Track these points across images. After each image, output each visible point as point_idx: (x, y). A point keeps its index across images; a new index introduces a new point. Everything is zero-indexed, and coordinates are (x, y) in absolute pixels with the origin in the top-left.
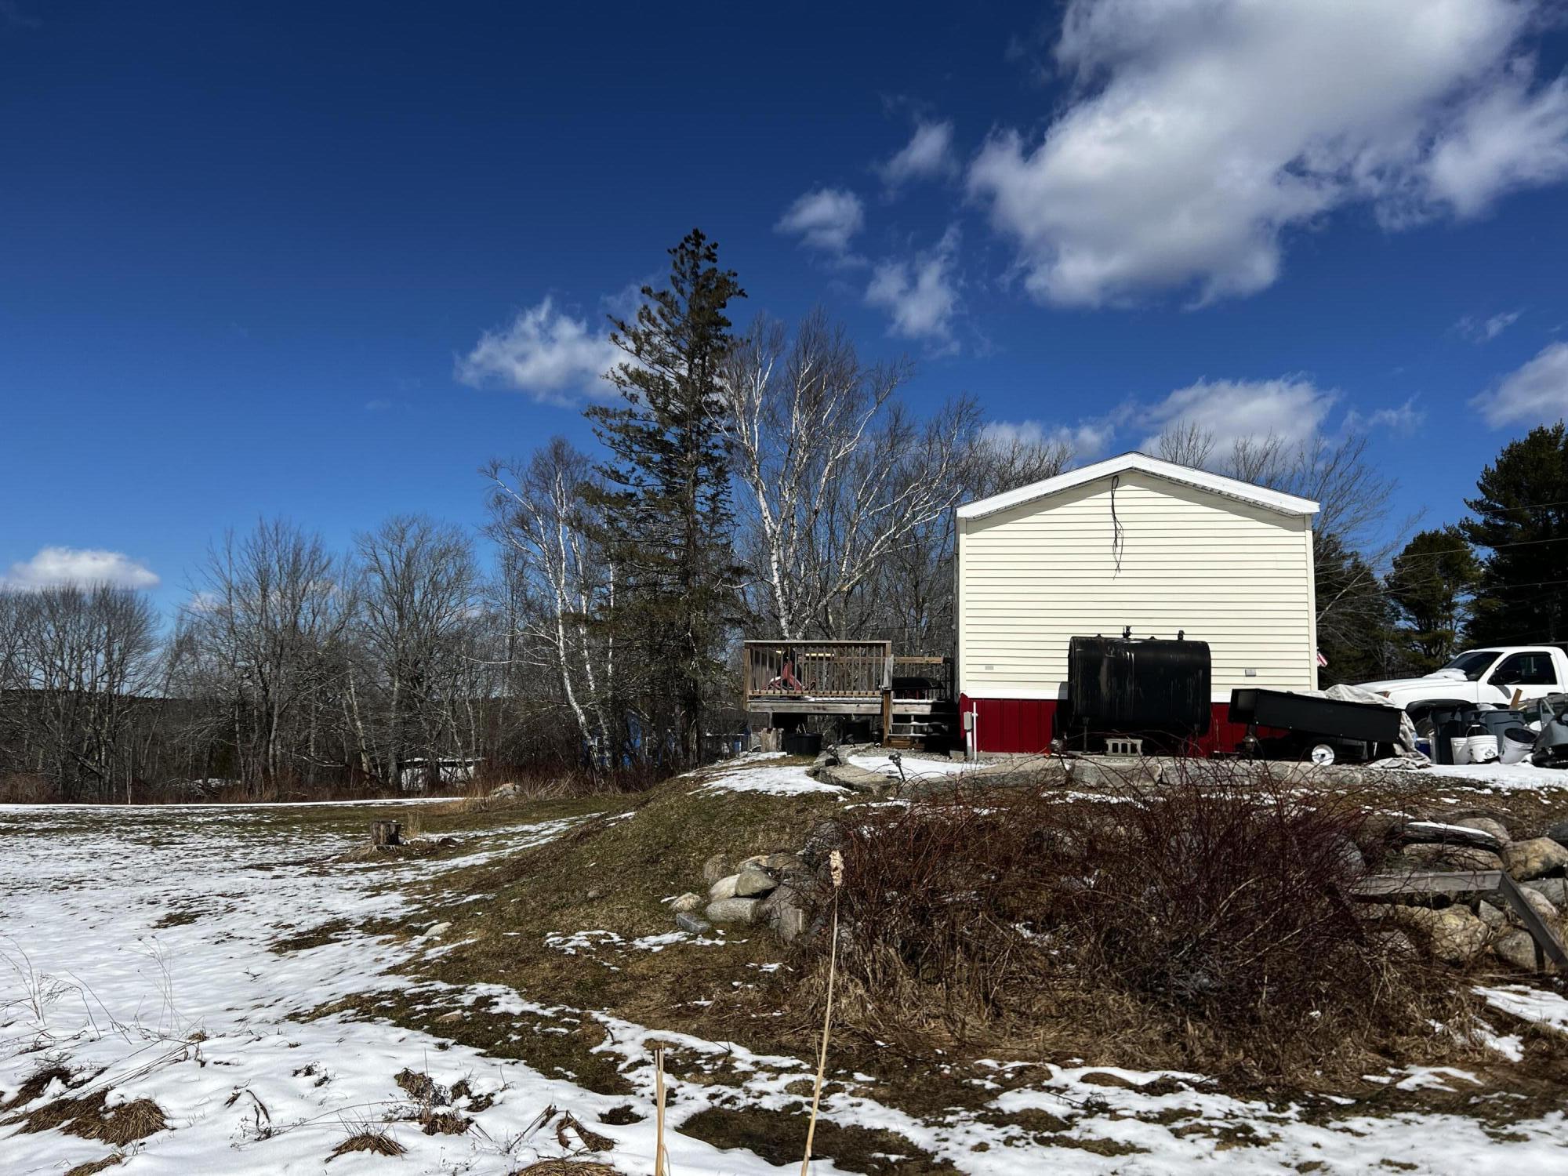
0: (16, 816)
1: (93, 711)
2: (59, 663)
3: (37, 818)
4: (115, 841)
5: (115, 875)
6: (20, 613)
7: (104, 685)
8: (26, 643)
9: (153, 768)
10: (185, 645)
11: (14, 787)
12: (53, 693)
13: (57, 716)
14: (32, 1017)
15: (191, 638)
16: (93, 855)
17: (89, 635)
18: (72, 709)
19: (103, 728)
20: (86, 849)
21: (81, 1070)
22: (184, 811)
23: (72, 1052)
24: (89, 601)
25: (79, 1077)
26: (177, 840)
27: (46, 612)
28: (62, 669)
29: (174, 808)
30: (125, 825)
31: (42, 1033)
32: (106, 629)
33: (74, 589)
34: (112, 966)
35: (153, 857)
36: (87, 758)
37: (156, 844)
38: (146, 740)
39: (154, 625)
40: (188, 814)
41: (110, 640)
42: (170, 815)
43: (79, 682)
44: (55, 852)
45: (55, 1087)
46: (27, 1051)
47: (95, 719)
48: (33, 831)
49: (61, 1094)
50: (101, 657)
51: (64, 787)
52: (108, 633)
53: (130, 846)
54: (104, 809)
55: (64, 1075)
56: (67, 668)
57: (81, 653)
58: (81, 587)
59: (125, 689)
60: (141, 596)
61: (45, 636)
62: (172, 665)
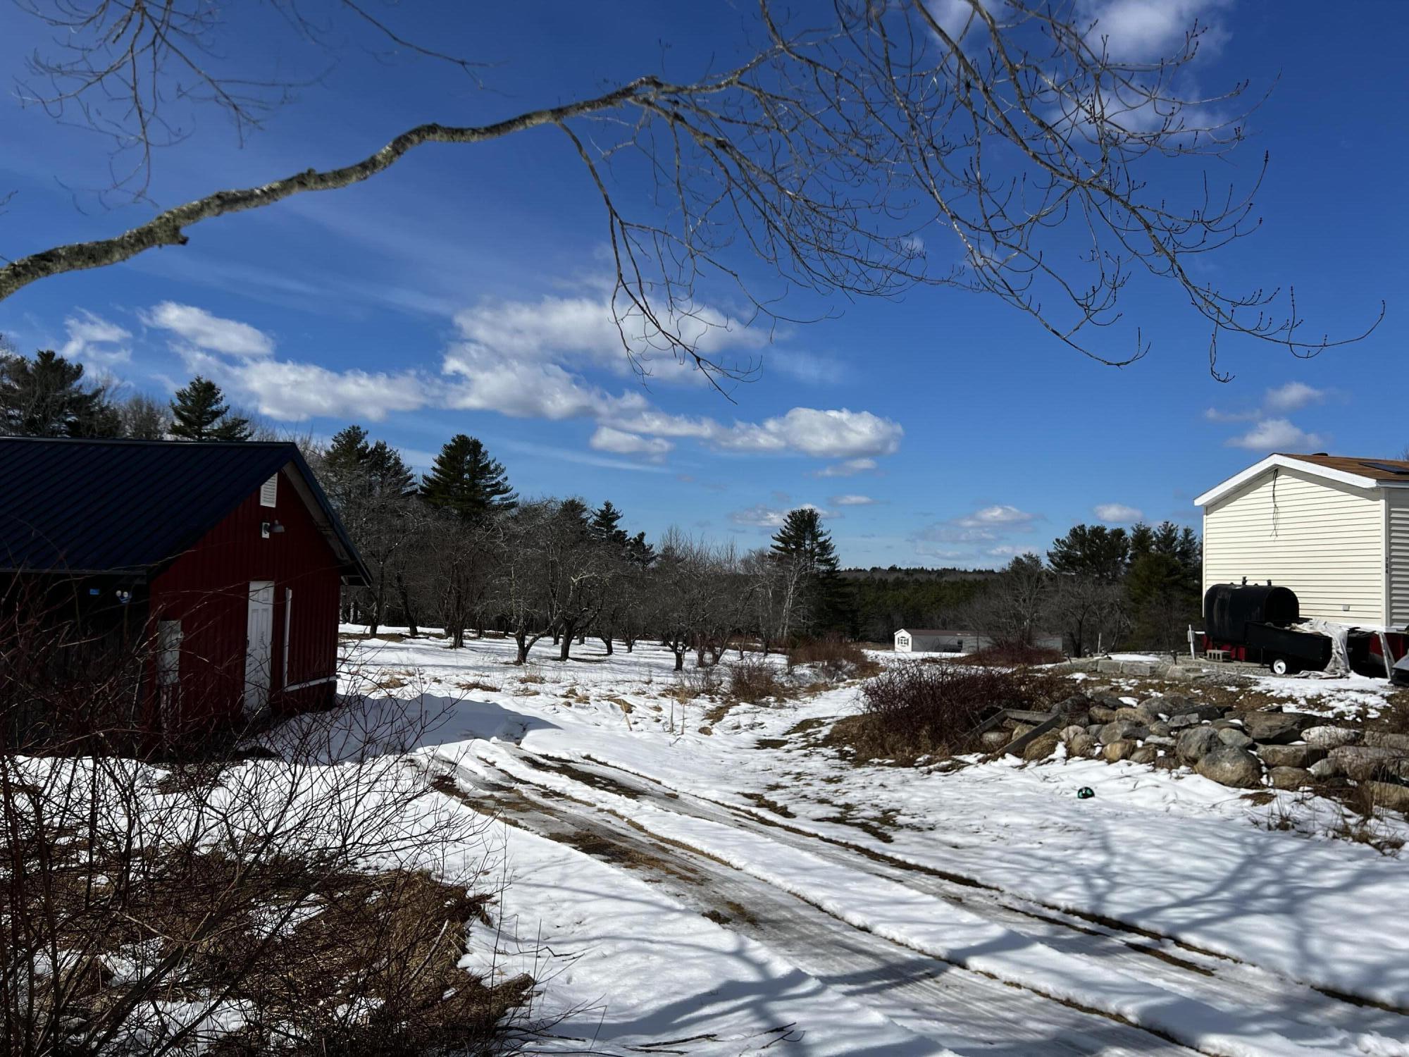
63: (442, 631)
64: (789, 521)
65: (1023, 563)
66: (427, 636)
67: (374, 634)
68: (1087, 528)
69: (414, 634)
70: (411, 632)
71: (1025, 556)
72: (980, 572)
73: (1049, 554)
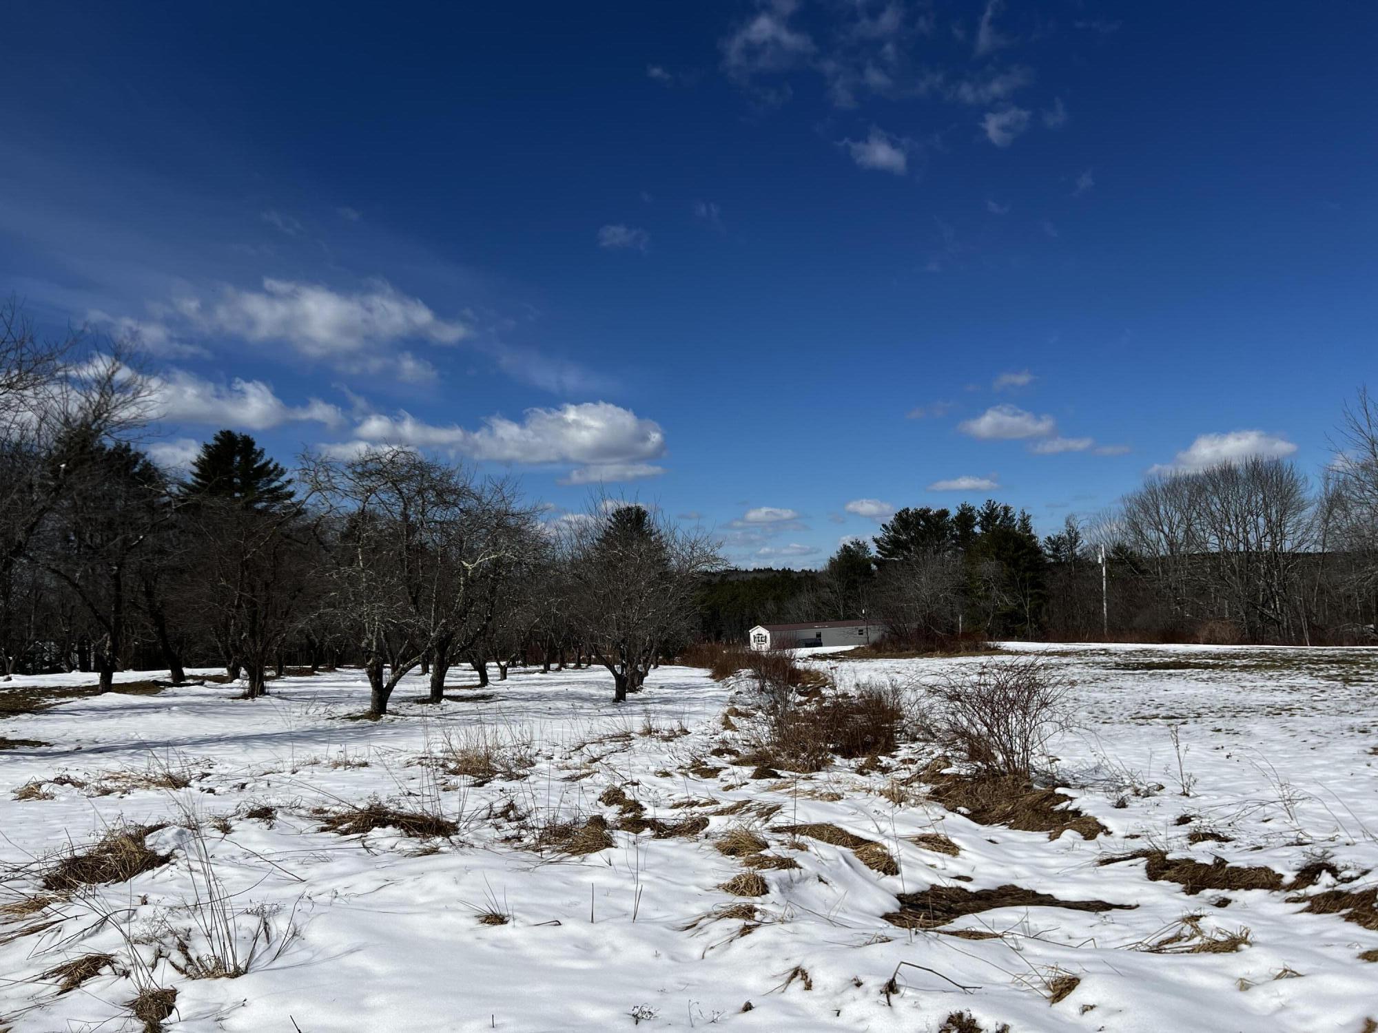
0: (1219, 654)
1: (1263, 567)
2: (1228, 528)
3: (1236, 656)
4: (1308, 677)
5: (1320, 706)
6: (1191, 493)
7: (1268, 544)
8: (1199, 515)
9: (1324, 614)
10: (1335, 502)
11: (1212, 631)
12: (1227, 554)
13: (1234, 573)
14: (1286, 818)
15: (1339, 495)
16: (1293, 689)
17: (1249, 502)
18: (1245, 565)
19: (1273, 581)
20: (1285, 682)
21: (1346, 868)
22: (1365, 652)
23: (1333, 851)
24: (1242, 473)
25: (1347, 874)
26: (1366, 678)
27: (1210, 488)
28: (1231, 533)
29: (1353, 650)
30: (1313, 663)
31: (1300, 831)
32: (1262, 496)
33: (1230, 466)
34: (1342, 783)
35: (1347, 692)
36: (1264, 606)
37: (1347, 681)
38: (1313, 590)
39: (1302, 487)
40: (1369, 655)
41: (1267, 506)
42: (1352, 656)
43: (1247, 543)
44: (1259, 684)
45: (1326, 879)
46: (1292, 844)
47: (1265, 573)
48: (1236, 667)
49: (1335, 886)
50: (1261, 521)
51: (1250, 631)
52: (1264, 499)
53: (1322, 682)
54: (1291, 650)
55: (1333, 871)
56: (1234, 532)
57: (1244, 519)
58: (1235, 463)
59: (1287, 546)
60: (1287, 463)
61: (1213, 508)
62: (1326, 522)
63: (223, 671)
64: (614, 520)
65: (851, 550)
66: (201, 680)
67: (106, 686)
68: (911, 510)
69: (179, 680)
70: (172, 677)
71: (852, 543)
72: (759, 571)
73: (875, 540)
